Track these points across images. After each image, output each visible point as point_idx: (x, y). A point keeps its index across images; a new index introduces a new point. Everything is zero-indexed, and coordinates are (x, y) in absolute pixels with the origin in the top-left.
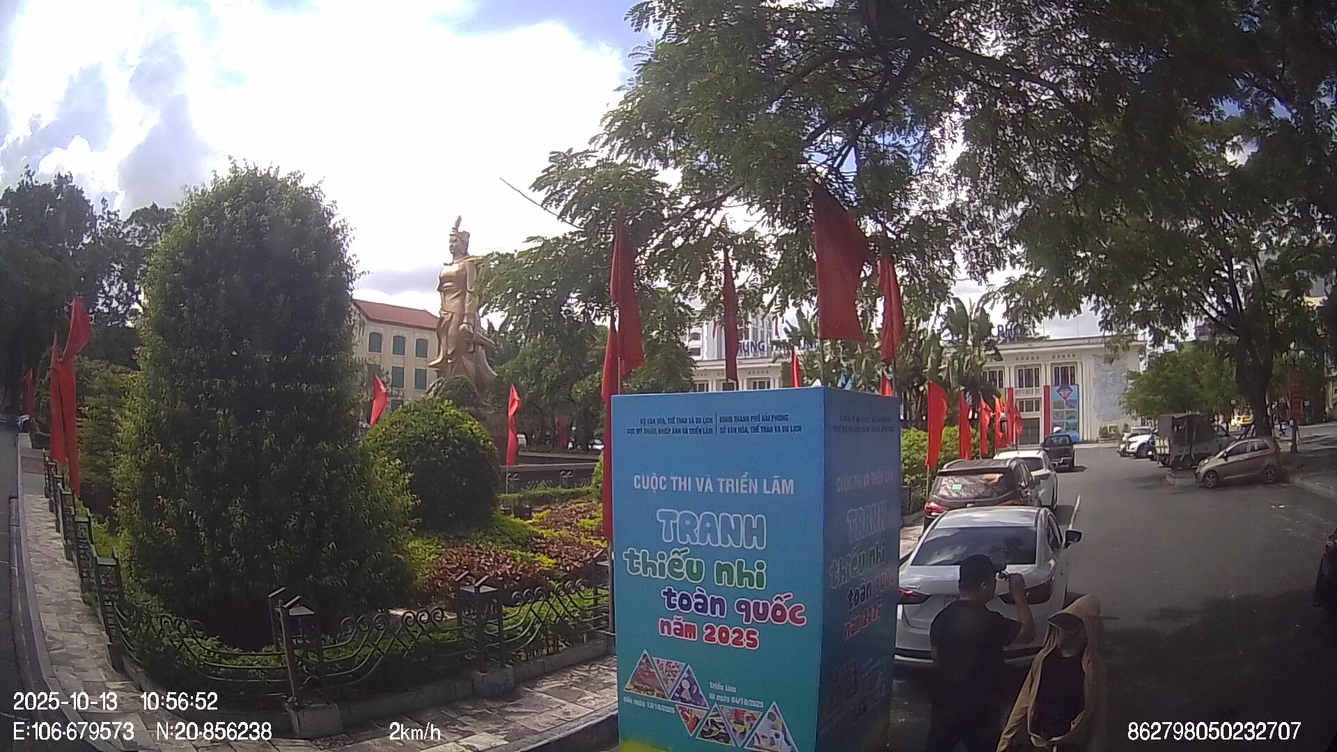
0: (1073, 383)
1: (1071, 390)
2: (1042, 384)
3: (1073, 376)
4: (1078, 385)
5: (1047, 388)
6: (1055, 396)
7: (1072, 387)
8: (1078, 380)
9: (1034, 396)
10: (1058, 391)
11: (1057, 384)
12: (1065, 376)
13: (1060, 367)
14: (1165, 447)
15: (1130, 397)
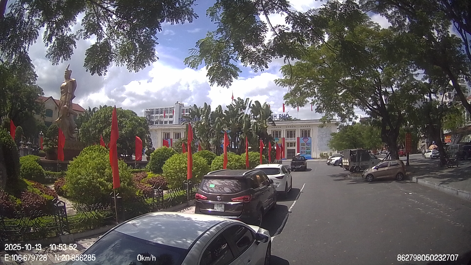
0: (309, 136)
1: (308, 139)
2: (296, 136)
3: (309, 134)
4: (311, 137)
5: (298, 138)
6: (302, 141)
7: (308, 138)
8: (311, 136)
9: (293, 141)
10: (303, 139)
11: (302, 137)
12: (306, 134)
13: (304, 130)
14: (347, 163)
15: (332, 142)
